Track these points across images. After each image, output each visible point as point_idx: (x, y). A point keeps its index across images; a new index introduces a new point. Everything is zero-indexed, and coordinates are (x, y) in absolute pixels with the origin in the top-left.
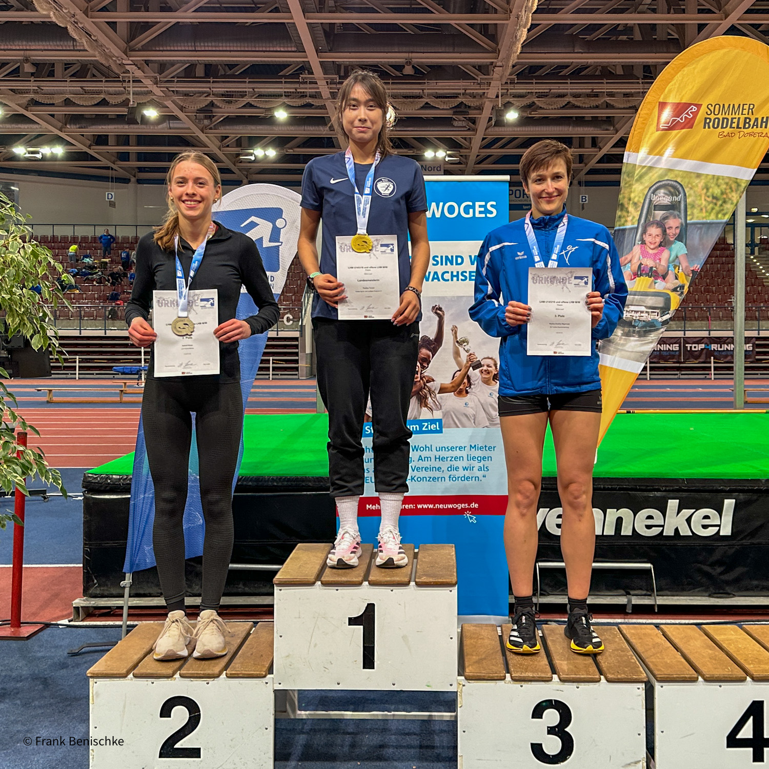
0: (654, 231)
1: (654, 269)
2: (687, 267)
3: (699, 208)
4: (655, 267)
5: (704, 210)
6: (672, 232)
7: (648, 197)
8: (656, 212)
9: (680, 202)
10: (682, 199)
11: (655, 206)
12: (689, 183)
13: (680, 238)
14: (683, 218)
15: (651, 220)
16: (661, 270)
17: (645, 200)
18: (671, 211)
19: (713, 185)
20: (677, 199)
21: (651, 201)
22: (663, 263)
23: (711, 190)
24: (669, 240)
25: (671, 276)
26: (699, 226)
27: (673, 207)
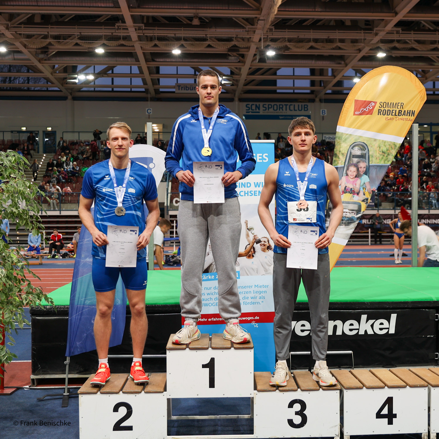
0: (353, 169)
1: (353, 189)
2: (369, 189)
3: (376, 158)
4: (354, 188)
5: (378, 159)
6: (362, 170)
7: (349, 151)
8: (354, 159)
9: (366, 154)
10: (367, 152)
11: (353, 155)
12: (370, 144)
13: (366, 173)
14: (367, 162)
15: (351, 163)
16: (356, 190)
17: (348, 152)
18: (361, 159)
19: (382, 146)
20: (364, 152)
21: (351, 153)
22: (358, 186)
23: (381, 148)
24: (360, 174)
25: (361, 194)
26: (375, 167)
27: (362, 156)
